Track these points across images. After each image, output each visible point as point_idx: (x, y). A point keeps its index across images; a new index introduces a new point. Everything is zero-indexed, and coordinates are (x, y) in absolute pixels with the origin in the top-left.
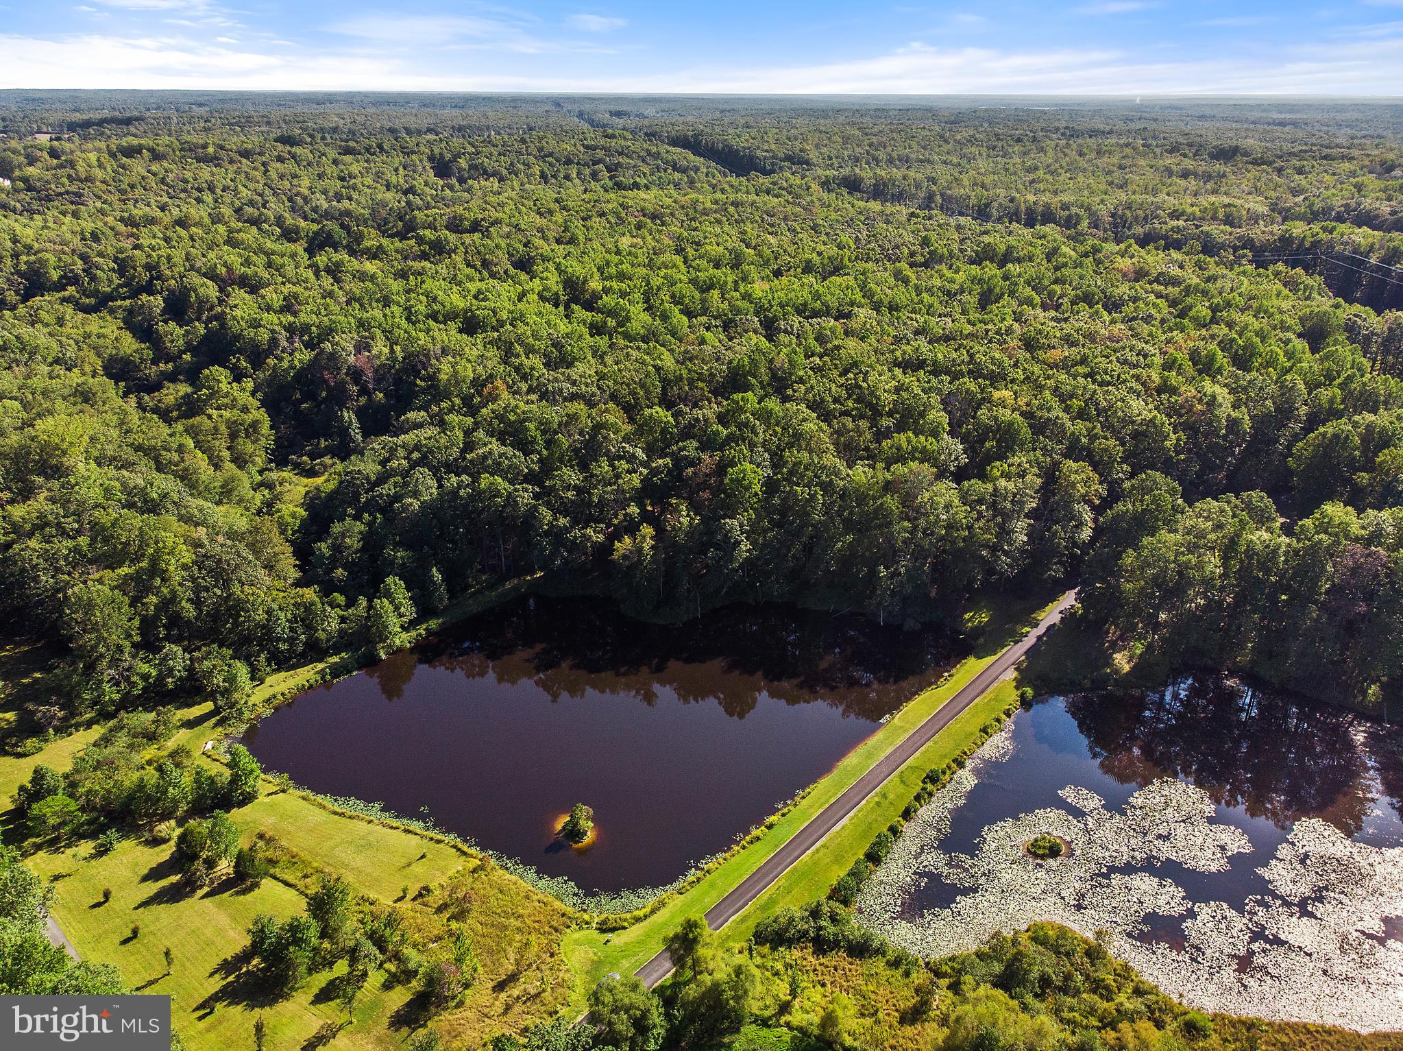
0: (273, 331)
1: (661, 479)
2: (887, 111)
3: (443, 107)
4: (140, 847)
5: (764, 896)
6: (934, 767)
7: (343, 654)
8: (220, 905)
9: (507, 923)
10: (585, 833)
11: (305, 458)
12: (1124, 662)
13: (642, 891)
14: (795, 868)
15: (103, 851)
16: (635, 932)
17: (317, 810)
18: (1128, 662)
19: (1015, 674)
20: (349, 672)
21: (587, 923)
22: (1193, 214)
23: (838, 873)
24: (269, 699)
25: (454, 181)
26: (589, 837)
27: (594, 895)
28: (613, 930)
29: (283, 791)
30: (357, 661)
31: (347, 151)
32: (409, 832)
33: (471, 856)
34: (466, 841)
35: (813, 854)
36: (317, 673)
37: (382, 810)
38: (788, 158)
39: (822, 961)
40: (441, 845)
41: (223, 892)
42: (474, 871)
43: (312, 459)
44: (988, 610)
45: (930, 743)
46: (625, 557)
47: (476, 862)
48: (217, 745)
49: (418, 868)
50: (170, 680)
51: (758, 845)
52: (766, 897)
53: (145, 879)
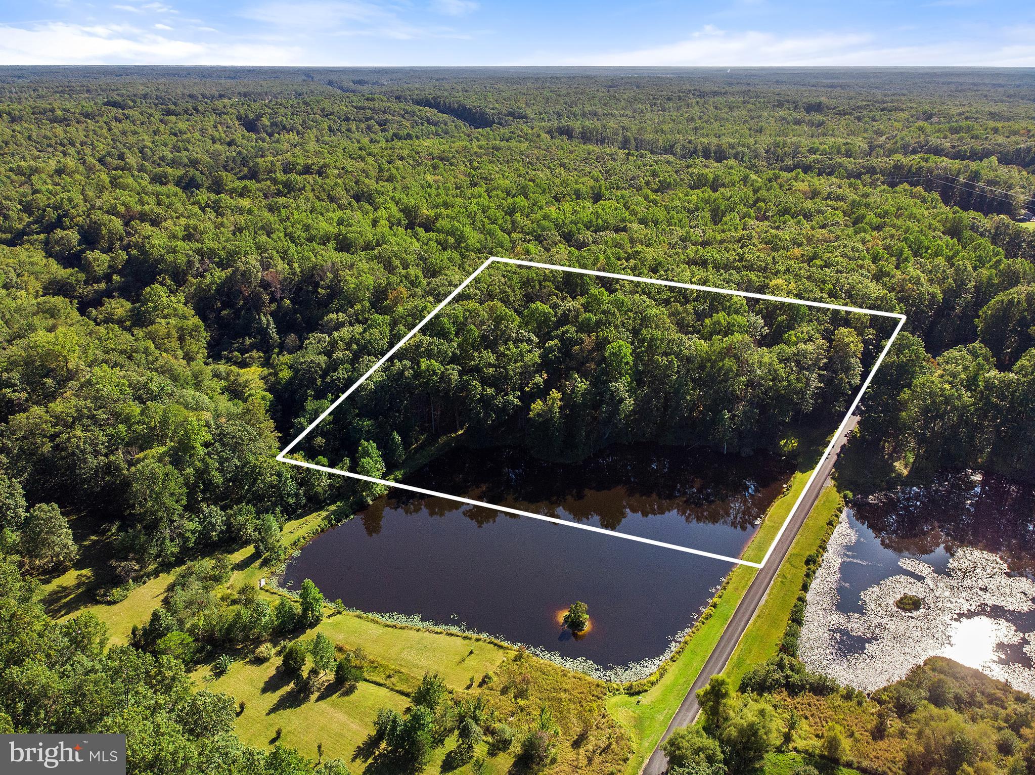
0: (187, 255)
1: (555, 355)
2: (560, 78)
3: (220, 77)
4: (248, 667)
5: (735, 656)
6: (808, 553)
7: (338, 503)
8: (333, 705)
9: (558, 696)
10: (584, 623)
11: (236, 353)
12: (902, 468)
13: (643, 662)
14: (746, 635)
15: (220, 672)
16: (654, 693)
17: (372, 625)
18: (905, 468)
19: (833, 482)
20: (347, 516)
21: (617, 690)
22: (825, 149)
23: (778, 636)
24: (295, 542)
25: (264, 135)
26: (587, 627)
27: (611, 669)
28: (638, 693)
29: (339, 613)
30: (351, 507)
31: (169, 113)
32: (452, 635)
33: (508, 649)
34: (497, 638)
35: (755, 622)
36: (324, 519)
37: (422, 620)
38: (510, 114)
39: (798, 700)
40: (480, 643)
41: (331, 695)
42: (515, 659)
43: (242, 354)
44: (795, 438)
45: (798, 537)
46: (539, 415)
47: (512, 654)
48: (269, 581)
49: (471, 662)
50: (214, 533)
51: (711, 621)
52: (735, 657)
53: (264, 691)
